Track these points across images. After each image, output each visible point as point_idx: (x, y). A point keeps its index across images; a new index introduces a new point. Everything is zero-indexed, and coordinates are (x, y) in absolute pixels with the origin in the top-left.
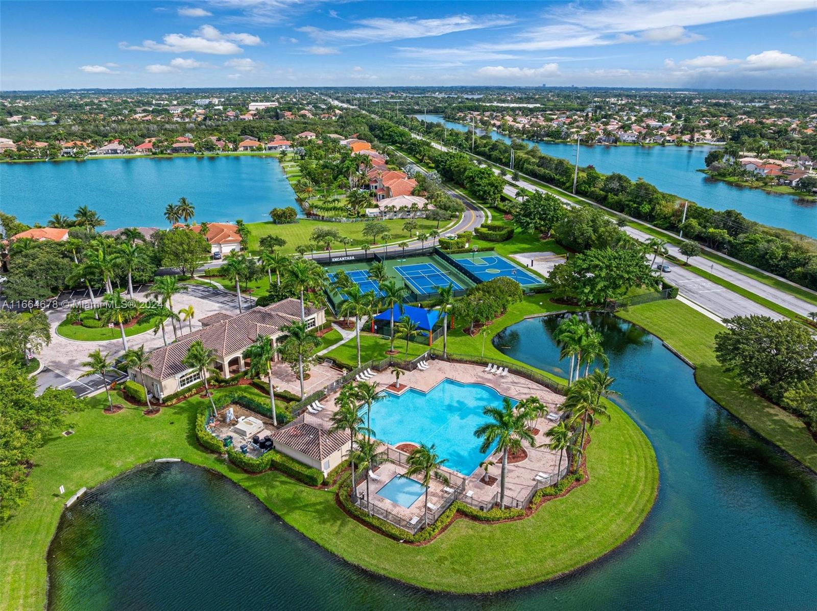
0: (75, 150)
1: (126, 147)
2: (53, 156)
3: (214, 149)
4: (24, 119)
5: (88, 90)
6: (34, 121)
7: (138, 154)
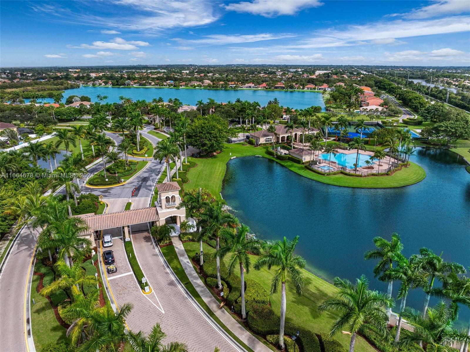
0: (234, 86)
1: (255, 85)
2: (226, 87)
3: (293, 88)
4: (214, 75)
5: (240, 65)
6: (217, 75)
7: (260, 88)
